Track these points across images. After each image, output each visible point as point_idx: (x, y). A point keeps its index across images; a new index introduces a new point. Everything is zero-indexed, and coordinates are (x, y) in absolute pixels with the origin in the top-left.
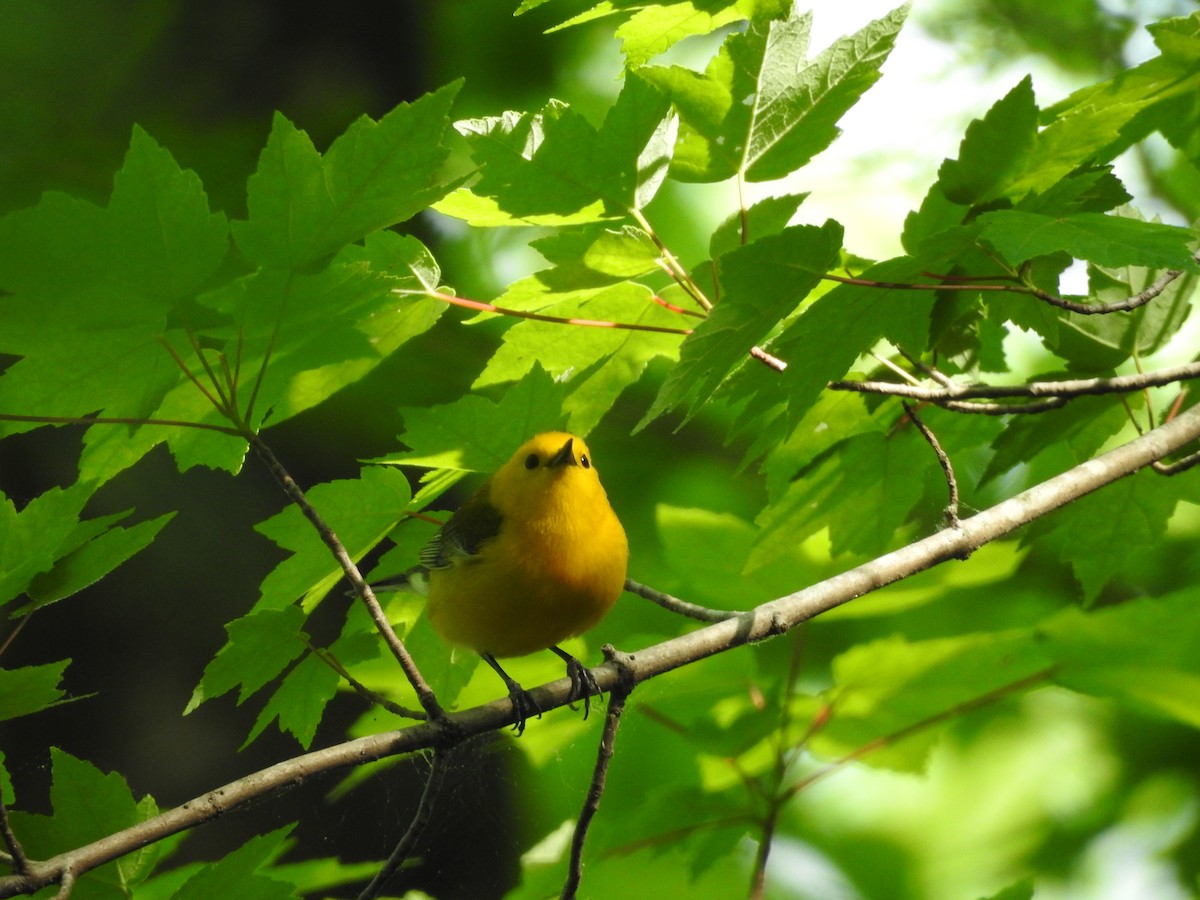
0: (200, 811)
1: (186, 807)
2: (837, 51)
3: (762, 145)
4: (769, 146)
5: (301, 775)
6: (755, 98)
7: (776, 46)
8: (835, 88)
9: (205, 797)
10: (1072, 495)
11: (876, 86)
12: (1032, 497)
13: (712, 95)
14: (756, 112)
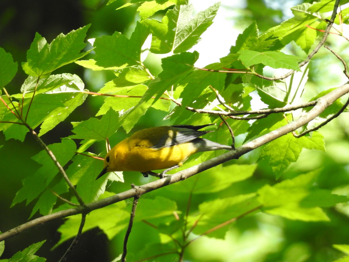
0: (13, 232)
1: (9, 232)
2: (200, 15)
3: (179, 43)
4: (180, 43)
5: (43, 222)
6: (176, 29)
7: (182, 14)
8: (199, 26)
9: (15, 228)
10: (268, 140)
11: (211, 26)
12: (257, 141)
13: (164, 28)
14: (176, 33)
